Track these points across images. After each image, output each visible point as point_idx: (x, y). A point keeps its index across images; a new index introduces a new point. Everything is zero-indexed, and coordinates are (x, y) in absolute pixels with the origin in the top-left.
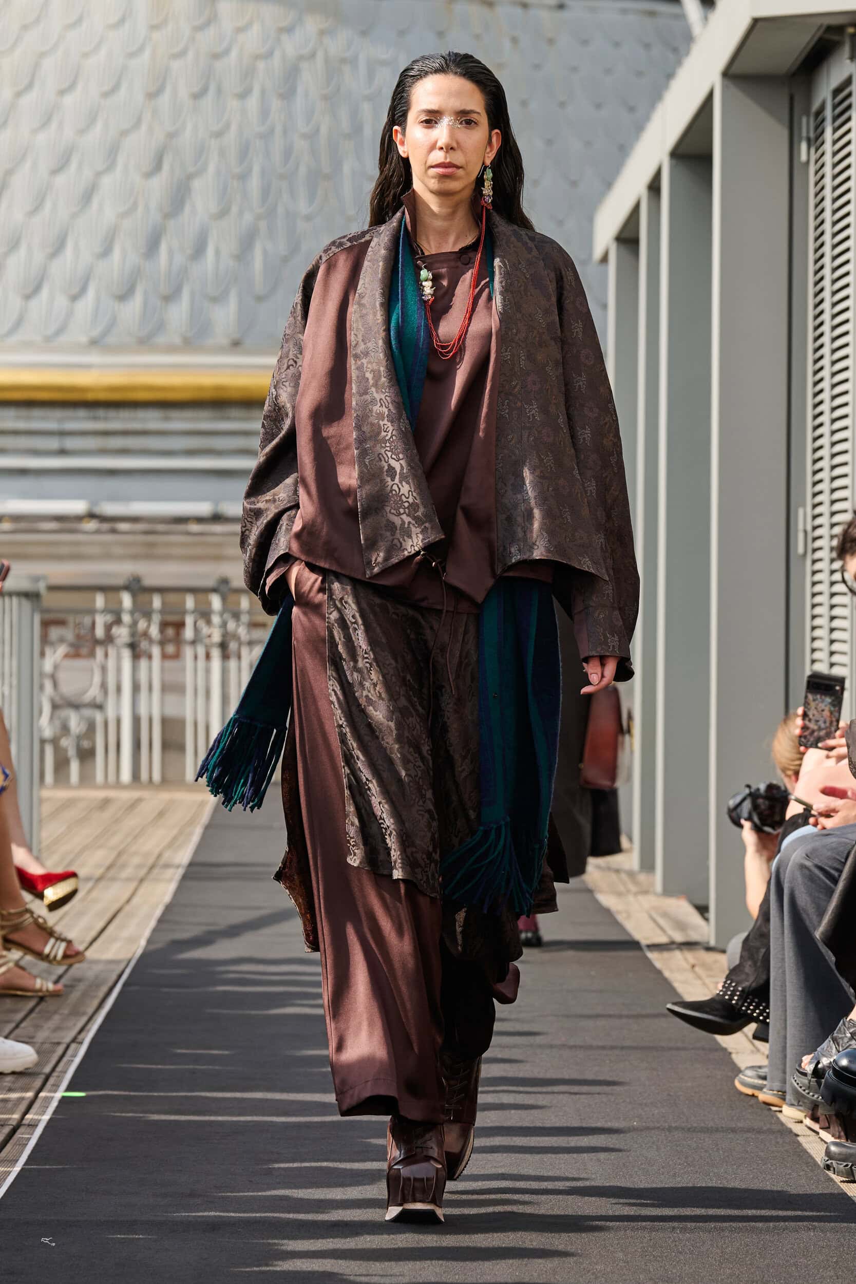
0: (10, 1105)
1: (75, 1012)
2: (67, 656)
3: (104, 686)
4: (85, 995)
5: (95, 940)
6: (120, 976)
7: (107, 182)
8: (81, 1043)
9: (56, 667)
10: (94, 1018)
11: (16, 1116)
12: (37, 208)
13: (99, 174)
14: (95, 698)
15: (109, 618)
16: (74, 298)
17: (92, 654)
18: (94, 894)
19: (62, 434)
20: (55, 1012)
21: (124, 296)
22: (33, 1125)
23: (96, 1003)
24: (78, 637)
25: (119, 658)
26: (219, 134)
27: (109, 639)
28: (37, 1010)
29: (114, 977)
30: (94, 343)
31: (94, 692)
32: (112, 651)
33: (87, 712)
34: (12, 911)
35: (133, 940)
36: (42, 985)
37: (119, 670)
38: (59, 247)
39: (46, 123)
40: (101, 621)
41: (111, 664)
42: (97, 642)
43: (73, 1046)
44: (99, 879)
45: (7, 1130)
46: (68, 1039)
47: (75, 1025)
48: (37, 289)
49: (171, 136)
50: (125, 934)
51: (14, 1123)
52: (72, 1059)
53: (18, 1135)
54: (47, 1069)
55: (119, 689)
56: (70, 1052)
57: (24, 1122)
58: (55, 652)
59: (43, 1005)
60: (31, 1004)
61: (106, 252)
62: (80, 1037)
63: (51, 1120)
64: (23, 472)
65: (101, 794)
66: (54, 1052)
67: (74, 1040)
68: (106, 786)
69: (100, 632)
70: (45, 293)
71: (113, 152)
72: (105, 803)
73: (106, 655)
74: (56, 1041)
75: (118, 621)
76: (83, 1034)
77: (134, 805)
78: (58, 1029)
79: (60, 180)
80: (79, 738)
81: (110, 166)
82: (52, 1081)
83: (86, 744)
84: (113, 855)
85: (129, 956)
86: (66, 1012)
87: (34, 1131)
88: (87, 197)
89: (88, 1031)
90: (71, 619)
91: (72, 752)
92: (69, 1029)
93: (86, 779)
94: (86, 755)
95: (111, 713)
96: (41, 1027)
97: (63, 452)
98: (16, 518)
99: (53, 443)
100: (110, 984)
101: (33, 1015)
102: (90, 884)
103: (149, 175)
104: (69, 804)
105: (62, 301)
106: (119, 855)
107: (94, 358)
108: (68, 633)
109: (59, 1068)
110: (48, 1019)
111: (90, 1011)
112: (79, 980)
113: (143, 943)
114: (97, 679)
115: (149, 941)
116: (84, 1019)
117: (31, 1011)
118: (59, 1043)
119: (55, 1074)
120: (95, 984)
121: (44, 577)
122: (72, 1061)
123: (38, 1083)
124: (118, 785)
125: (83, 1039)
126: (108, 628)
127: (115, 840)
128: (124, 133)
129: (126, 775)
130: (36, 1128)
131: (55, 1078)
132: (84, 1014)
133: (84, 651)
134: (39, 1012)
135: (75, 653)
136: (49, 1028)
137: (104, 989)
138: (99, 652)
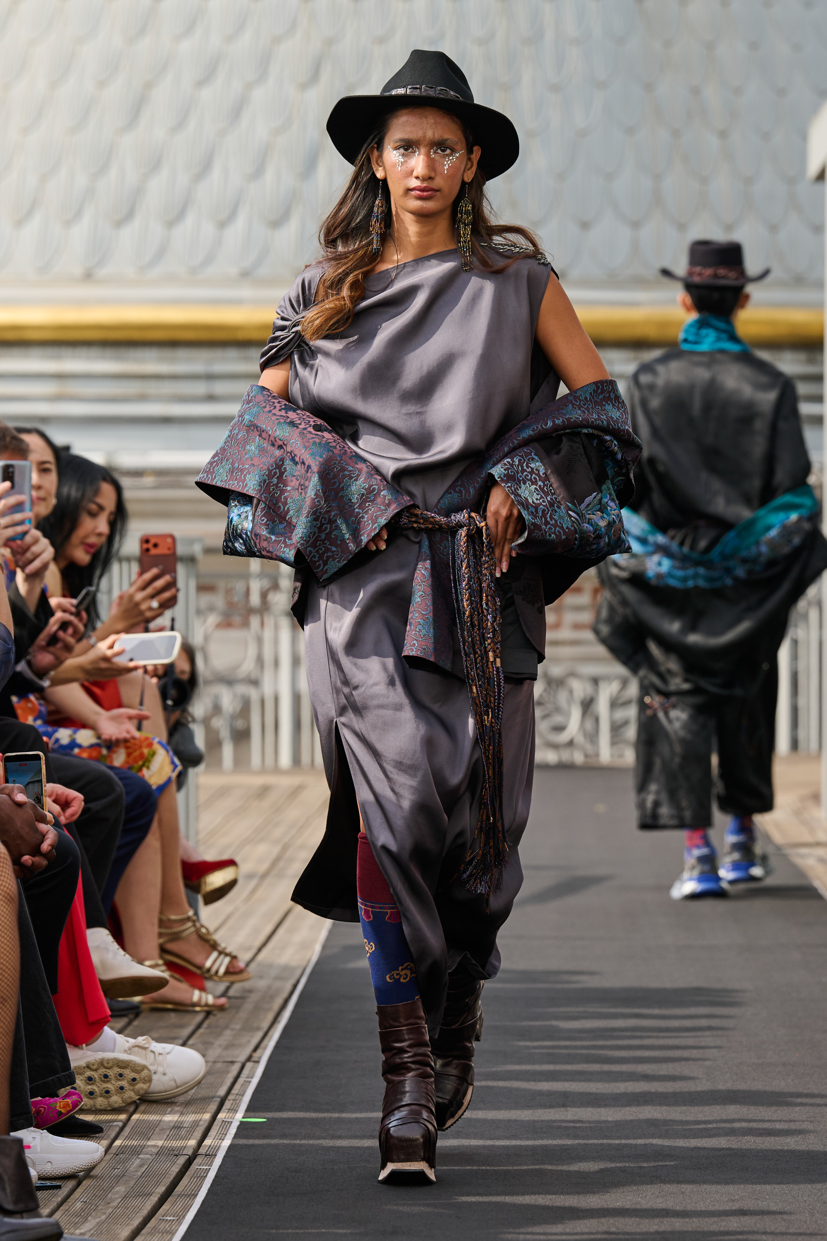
0: (183, 1132)
1: (248, 1028)
2: (219, 626)
3: (260, 660)
4: (258, 1009)
5: (264, 944)
6: (295, 986)
7: (259, 94)
8: (258, 1062)
9: (207, 638)
10: (270, 1034)
11: (193, 1143)
12: (180, 125)
13: (249, 87)
14: (249, 674)
15: (266, 583)
16: (222, 225)
17: (246, 624)
18: (259, 893)
19: (210, 377)
20: (226, 1027)
21: (276, 223)
22: (211, 1155)
23: (270, 1017)
24: (231, 605)
25: (276, 627)
26: (382, 40)
27: (265, 606)
28: (205, 1025)
29: (288, 987)
30: (245, 275)
31: (248, 667)
32: (269, 621)
33: (241, 689)
34: (173, 917)
35: (306, 945)
36: (200, 998)
37: (276, 642)
38: (204, 168)
39: (189, 29)
40: (256, 587)
41: (268, 634)
42: (251, 611)
43: (249, 1065)
44: (264, 876)
45: (182, 1160)
46: (242, 1058)
47: (249, 1041)
48: (181, 215)
49: (330, 42)
50: (297, 938)
51: (190, 1152)
52: (249, 1080)
53: (195, 1166)
54: (222, 1092)
55: (276, 663)
56: (246, 1072)
57: (202, 1151)
58: (205, 621)
59: (211, 1020)
60: (199, 1018)
61: (258, 172)
62: (256, 1056)
63: (231, 1147)
64: (166, 421)
65: (258, 781)
66: (228, 1072)
67: (249, 1059)
68: (263, 771)
69: (255, 599)
70: (190, 220)
71: (264, 62)
72: (264, 791)
73: (262, 624)
74: (230, 1060)
75: (275, 587)
76: (259, 1051)
77: (296, 791)
78: (230, 1046)
79: (206, 94)
80: (233, 717)
81: (262, 76)
82: (227, 1105)
83: (240, 724)
84: (276, 850)
85: (304, 963)
86: (238, 1027)
87: (212, 1162)
88: (237, 111)
89: (265, 1048)
90: (221, 585)
91: (225, 734)
92: (241, 1046)
93: (241, 762)
94: (241, 736)
95: (267, 689)
96: (212, 1044)
97: (211, 398)
98: (160, 472)
99: (200, 388)
100: (285, 995)
101: (201, 1031)
102: (253, 883)
103: (304, 86)
104: (223, 792)
105: (208, 229)
106: (285, 848)
107: (246, 292)
108: (219, 600)
109: (235, 1090)
110: (219, 1035)
111: (265, 1025)
112: (250, 991)
113: (318, 948)
114: (252, 651)
115: (324, 947)
116: (259, 1035)
117: (199, 1026)
118: (232, 1062)
119: (230, 1097)
120: (269, 995)
121: (199, 540)
122: (250, 1082)
123: (213, 1107)
124: (277, 770)
125: (260, 1058)
126: (264, 595)
127: (278, 832)
128: (277, 40)
129: (285, 759)
130: (214, 1158)
131: (232, 1101)
132: (258, 1029)
133: (237, 619)
134: (209, 1027)
135: (226, 623)
136: (220, 1046)
137: (279, 1001)
138: (255, 621)
